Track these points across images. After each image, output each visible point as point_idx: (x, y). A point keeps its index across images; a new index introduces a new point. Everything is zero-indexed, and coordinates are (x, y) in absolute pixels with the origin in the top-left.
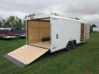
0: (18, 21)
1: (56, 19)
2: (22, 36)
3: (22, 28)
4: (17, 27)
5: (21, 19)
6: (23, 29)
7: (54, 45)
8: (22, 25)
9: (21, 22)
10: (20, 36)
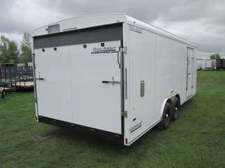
0: (8, 48)
1: (139, 30)
2: (18, 84)
3: (19, 65)
4: (7, 61)
5: (15, 41)
6: (22, 67)
7: (134, 120)
8: (19, 56)
9: (16, 50)
10: (12, 86)
